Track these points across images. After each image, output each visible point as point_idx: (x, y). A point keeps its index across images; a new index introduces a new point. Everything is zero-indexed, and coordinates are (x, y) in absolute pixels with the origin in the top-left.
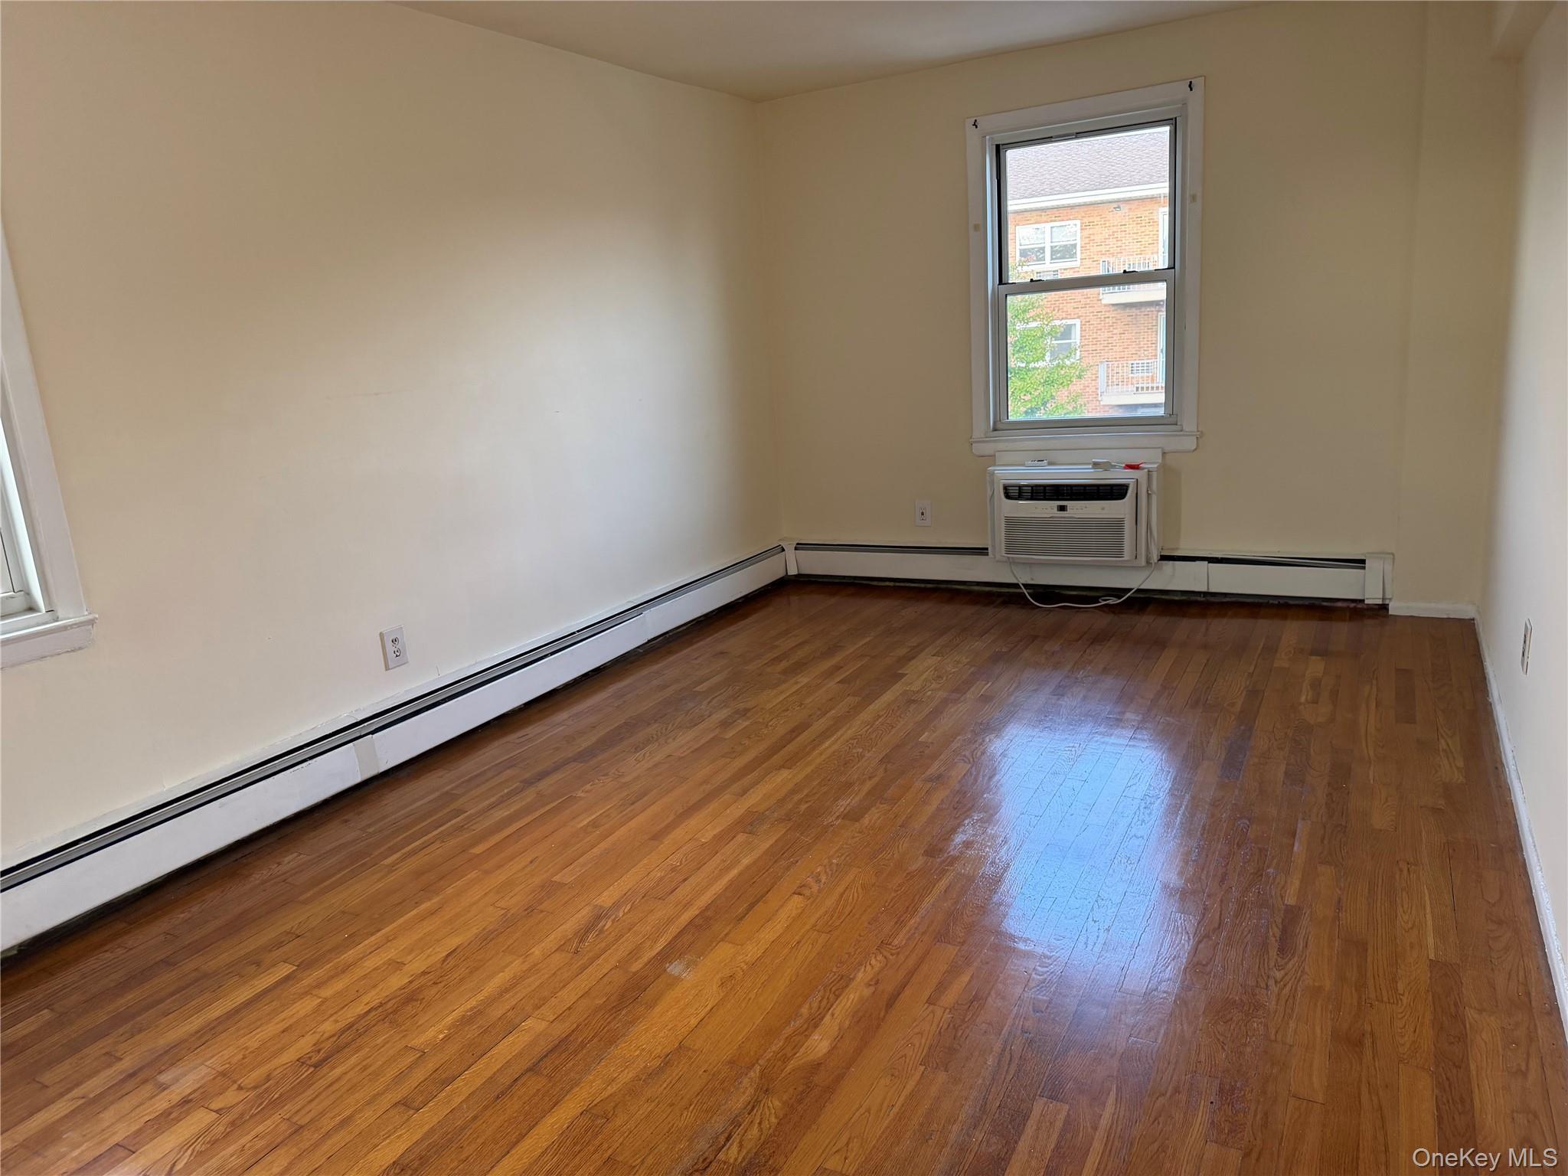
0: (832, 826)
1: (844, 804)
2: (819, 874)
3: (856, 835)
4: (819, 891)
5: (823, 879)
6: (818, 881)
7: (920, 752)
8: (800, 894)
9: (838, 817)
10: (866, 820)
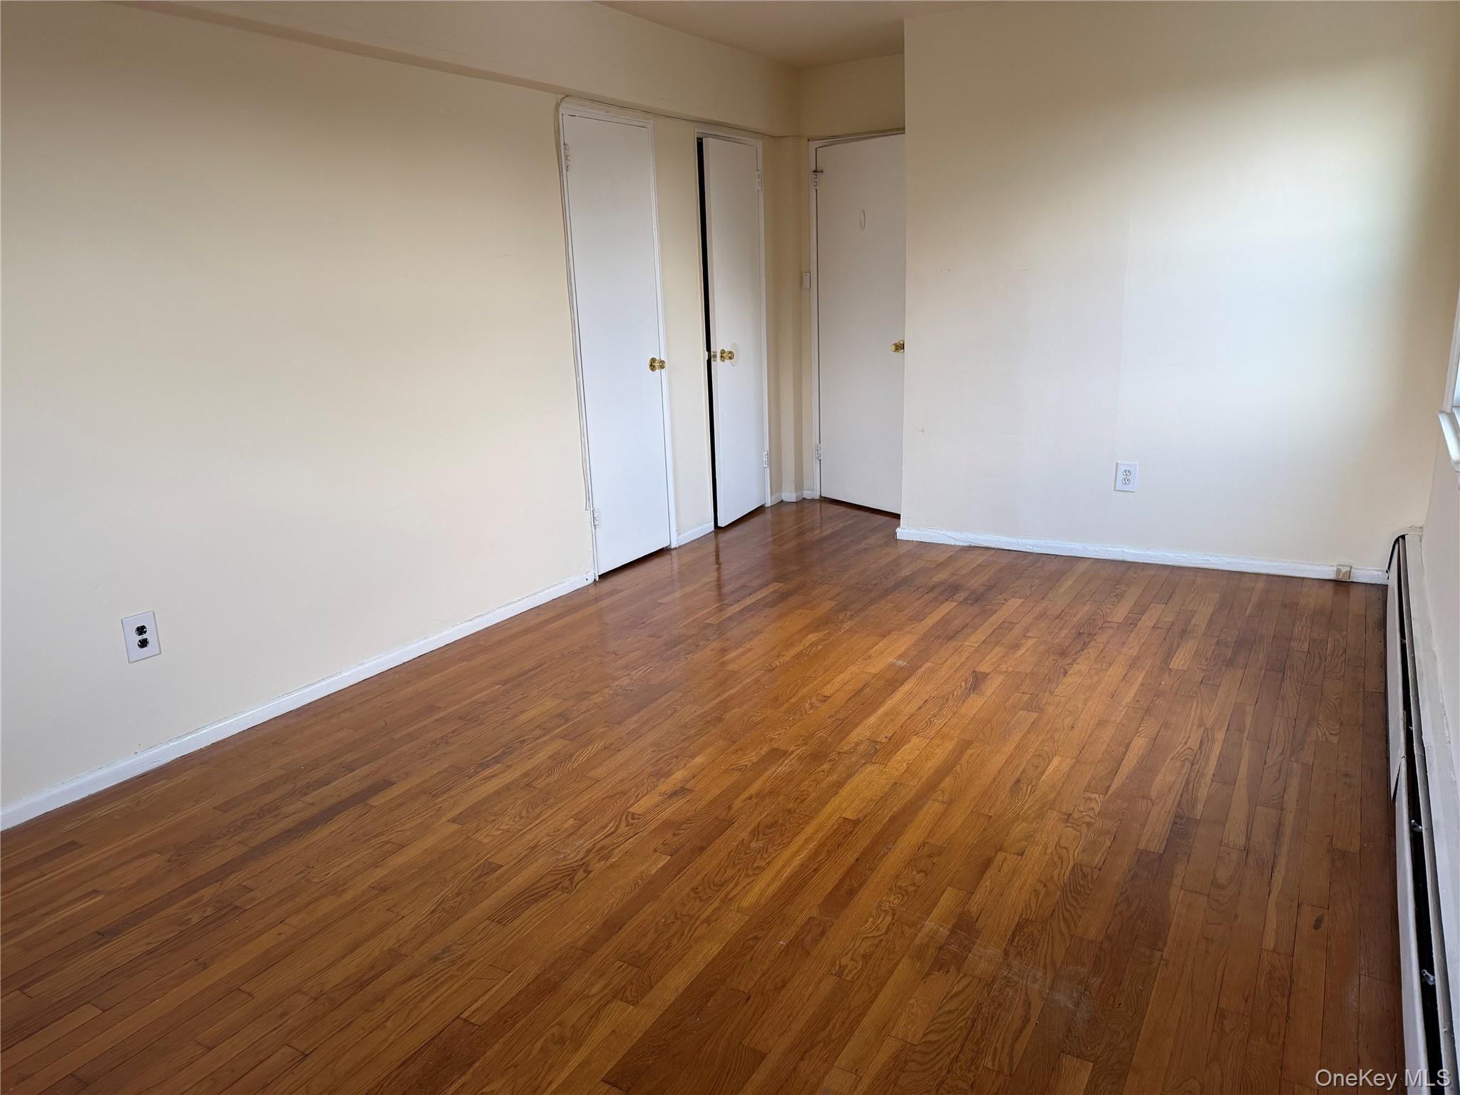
0: (798, 745)
1: (783, 768)
2: (811, 709)
3: (777, 737)
4: (811, 697)
5: (807, 706)
6: (811, 704)
7: (678, 834)
8: (826, 697)
9: (793, 752)
10: (765, 750)
